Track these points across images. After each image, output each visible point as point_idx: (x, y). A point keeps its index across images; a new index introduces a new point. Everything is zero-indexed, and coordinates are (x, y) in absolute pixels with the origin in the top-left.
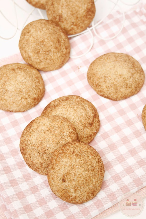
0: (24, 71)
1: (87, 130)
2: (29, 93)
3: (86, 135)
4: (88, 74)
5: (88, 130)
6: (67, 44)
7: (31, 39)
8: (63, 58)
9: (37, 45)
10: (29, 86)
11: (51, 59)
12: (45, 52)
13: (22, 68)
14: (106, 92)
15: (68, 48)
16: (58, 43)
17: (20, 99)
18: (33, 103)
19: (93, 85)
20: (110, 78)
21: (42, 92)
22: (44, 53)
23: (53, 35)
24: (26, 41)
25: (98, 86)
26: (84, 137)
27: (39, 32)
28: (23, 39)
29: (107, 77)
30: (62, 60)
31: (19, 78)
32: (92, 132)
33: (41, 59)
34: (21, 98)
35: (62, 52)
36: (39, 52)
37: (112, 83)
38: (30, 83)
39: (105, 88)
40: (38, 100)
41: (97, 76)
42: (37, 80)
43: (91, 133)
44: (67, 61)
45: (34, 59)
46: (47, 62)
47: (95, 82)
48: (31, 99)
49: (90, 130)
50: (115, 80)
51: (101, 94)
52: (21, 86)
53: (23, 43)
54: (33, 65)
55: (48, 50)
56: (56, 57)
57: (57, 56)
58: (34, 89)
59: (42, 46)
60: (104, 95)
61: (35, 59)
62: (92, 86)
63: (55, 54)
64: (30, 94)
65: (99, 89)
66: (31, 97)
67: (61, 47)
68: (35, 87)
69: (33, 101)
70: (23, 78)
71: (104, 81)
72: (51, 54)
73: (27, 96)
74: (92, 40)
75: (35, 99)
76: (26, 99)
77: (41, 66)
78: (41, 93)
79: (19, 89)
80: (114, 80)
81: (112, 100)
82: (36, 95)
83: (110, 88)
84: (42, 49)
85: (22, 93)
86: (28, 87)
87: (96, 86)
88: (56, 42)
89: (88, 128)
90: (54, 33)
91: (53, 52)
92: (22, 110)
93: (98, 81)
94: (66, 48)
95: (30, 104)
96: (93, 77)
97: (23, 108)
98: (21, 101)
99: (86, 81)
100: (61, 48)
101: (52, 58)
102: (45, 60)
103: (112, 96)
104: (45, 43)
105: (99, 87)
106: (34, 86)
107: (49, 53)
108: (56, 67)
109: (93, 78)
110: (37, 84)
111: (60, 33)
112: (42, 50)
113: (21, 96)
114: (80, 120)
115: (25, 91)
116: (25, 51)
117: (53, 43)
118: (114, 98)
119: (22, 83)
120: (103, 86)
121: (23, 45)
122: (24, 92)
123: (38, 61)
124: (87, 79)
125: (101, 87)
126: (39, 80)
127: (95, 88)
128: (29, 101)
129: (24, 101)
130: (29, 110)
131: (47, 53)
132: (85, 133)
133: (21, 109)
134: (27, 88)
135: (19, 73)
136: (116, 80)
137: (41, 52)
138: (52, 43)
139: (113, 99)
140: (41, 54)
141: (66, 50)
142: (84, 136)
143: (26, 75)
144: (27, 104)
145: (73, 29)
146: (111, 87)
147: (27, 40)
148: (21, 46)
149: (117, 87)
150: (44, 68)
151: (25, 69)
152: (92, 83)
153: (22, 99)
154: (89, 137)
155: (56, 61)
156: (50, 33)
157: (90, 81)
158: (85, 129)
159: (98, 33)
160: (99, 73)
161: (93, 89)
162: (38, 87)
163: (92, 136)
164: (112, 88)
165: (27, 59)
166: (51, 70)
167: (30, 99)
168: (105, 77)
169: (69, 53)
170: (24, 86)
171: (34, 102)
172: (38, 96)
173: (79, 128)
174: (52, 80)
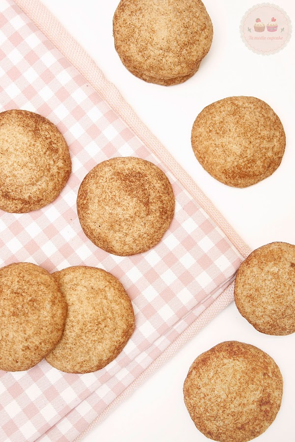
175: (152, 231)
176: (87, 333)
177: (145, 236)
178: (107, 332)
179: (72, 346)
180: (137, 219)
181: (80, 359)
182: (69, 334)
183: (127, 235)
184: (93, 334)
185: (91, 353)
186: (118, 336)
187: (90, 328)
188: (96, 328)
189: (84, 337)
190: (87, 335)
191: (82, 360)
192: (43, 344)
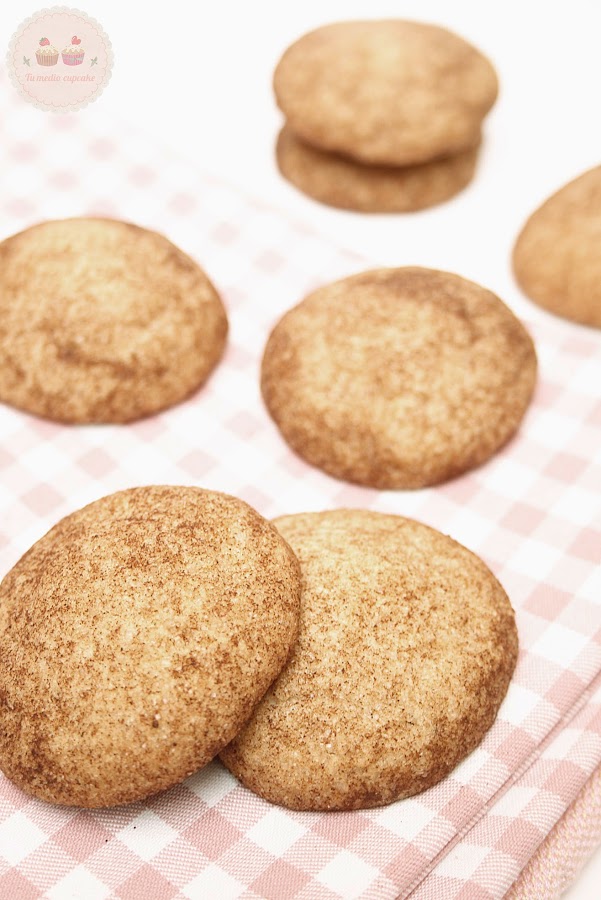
175: (497, 379)
176: (380, 626)
177: (481, 394)
178: (442, 623)
179: (338, 680)
180: (448, 350)
181: (369, 724)
182: (321, 637)
183: (425, 398)
184: (398, 627)
185: (404, 696)
186: (479, 639)
187: (386, 610)
188: (406, 610)
189: (371, 642)
190: (381, 633)
191: (378, 726)
192: (242, 645)
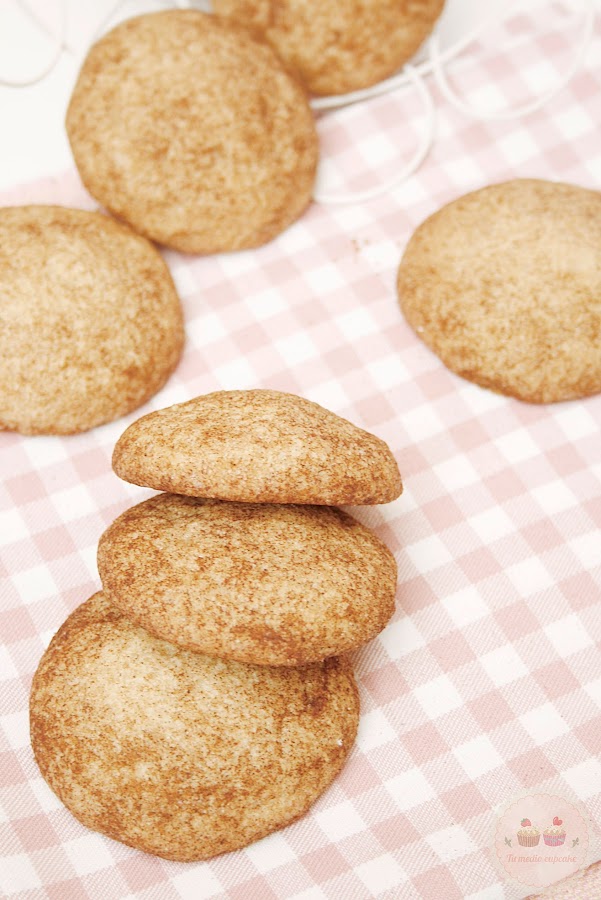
0: (83, 236)
1: (296, 733)
2: (105, 340)
3: (295, 762)
4: (403, 271)
5: (301, 730)
6: (302, 129)
7: (128, 87)
8: (281, 193)
9: (156, 119)
10: (104, 305)
11: (220, 191)
12: (193, 152)
13: (76, 226)
14: (490, 356)
15: (309, 146)
16: (257, 117)
17: (56, 364)
18: (124, 394)
19: (427, 321)
20: (510, 288)
21: (169, 343)
22: (190, 157)
23: (236, 78)
24: (105, 98)
25: (450, 327)
26: (280, 772)
27: (167, 62)
28: (88, 90)
29: (499, 284)
30: (278, 202)
31: (57, 265)
32: (325, 741)
33: (174, 184)
34: (62, 362)
35: (279, 161)
36: (165, 151)
37: (522, 313)
38: (113, 295)
39: (485, 335)
40: (147, 379)
41: (449, 279)
42: (149, 287)
43: (317, 752)
44: (301, 215)
45: (140, 185)
46: (201, 202)
47: (434, 307)
48: (113, 371)
49: (311, 735)
50: (536, 299)
51: (466, 364)
52: (65, 303)
53: (90, 109)
54: (133, 219)
55: (209, 144)
56: (248, 183)
57: (253, 180)
58: (133, 326)
59: (182, 124)
60: (479, 373)
61: (143, 183)
62: (421, 329)
63: (243, 168)
64: (108, 344)
65: (455, 338)
66: (114, 363)
67: (274, 137)
68: (138, 315)
69: (123, 379)
70: (79, 268)
71: (483, 303)
72: (224, 167)
73: (93, 356)
74: (425, 125)
75: (131, 372)
76: (89, 366)
77: (167, 225)
78: (164, 348)
79: (58, 318)
80: (530, 298)
81: (519, 397)
82: (138, 353)
83: (510, 338)
84: (182, 140)
85: (69, 337)
86: (102, 311)
87: (438, 327)
88: (253, 112)
89: (302, 724)
90: (241, 71)
91: (234, 155)
92: (67, 422)
93: (452, 304)
94: (300, 146)
95: (108, 396)
96: (428, 285)
97: (72, 412)
98: (61, 377)
99: (389, 308)
100: (272, 144)
101: (229, 184)
102: (192, 193)
103: (518, 378)
104: (194, 111)
105: (454, 329)
106: (132, 312)
107: (213, 161)
108: (247, 232)
109: (429, 290)
110: (146, 303)
111: (271, 73)
112: (177, 144)
113: (66, 352)
114: (257, 681)
115: (87, 329)
116: (97, 147)
117: (237, 114)
118: (529, 388)
119: (72, 292)
120: (476, 326)
121: (88, 116)
122: (81, 334)
123: (158, 194)
124: (393, 297)
125: (465, 331)
126: (157, 284)
127: (436, 337)
128: (105, 378)
129: (80, 377)
130: (99, 425)
131: (205, 160)
132: (286, 749)
133: (58, 419)
134: (98, 313)
135: (59, 246)
136: (542, 297)
137: (172, 153)
138: (229, 114)
139: (523, 391)
140: (173, 161)
141: (296, 156)
142: (284, 767)
143: (96, 255)
144: (91, 393)
145: (334, 63)
146: (518, 329)
147: (110, 95)
148: (75, 120)
149: (546, 332)
150: (183, 234)
151: (92, 232)
152: (421, 312)
153: (66, 366)
154: (311, 773)
155: (244, 201)
156: (222, 68)
157: (410, 303)
158: (285, 730)
159: (456, 90)
160: (458, 267)
161: (427, 344)
162: (153, 318)
163: (324, 765)
164: (522, 337)
165: (100, 182)
166: (218, 251)
167: (107, 371)
168: (487, 283)
169: (312, 172)
170: (83, 305)
171: (128, 389)
172: (146, 359)
173: (253, 720)
174: (224, 295)
